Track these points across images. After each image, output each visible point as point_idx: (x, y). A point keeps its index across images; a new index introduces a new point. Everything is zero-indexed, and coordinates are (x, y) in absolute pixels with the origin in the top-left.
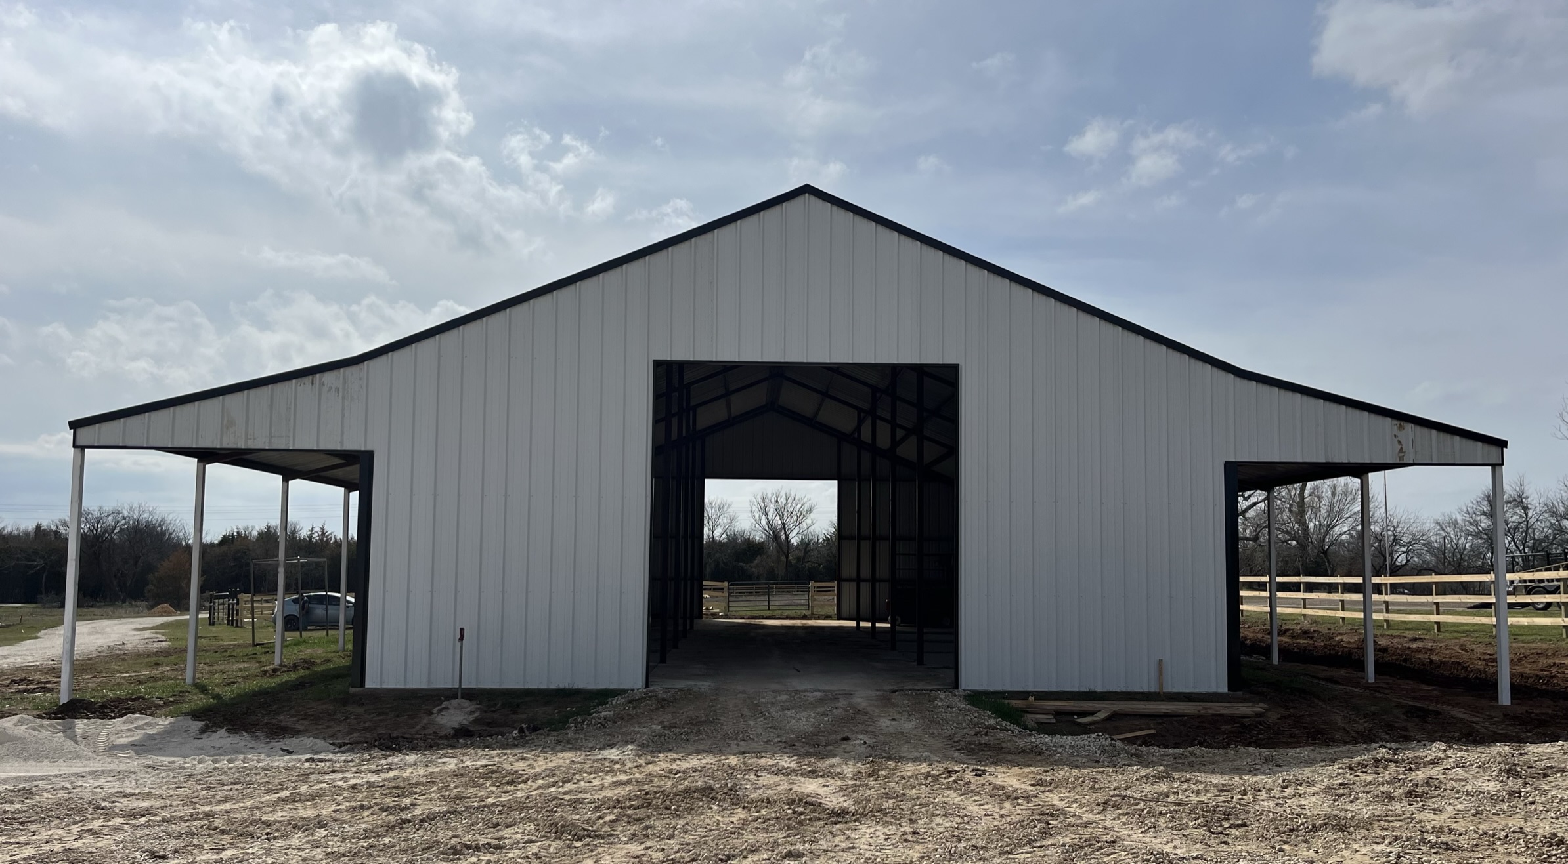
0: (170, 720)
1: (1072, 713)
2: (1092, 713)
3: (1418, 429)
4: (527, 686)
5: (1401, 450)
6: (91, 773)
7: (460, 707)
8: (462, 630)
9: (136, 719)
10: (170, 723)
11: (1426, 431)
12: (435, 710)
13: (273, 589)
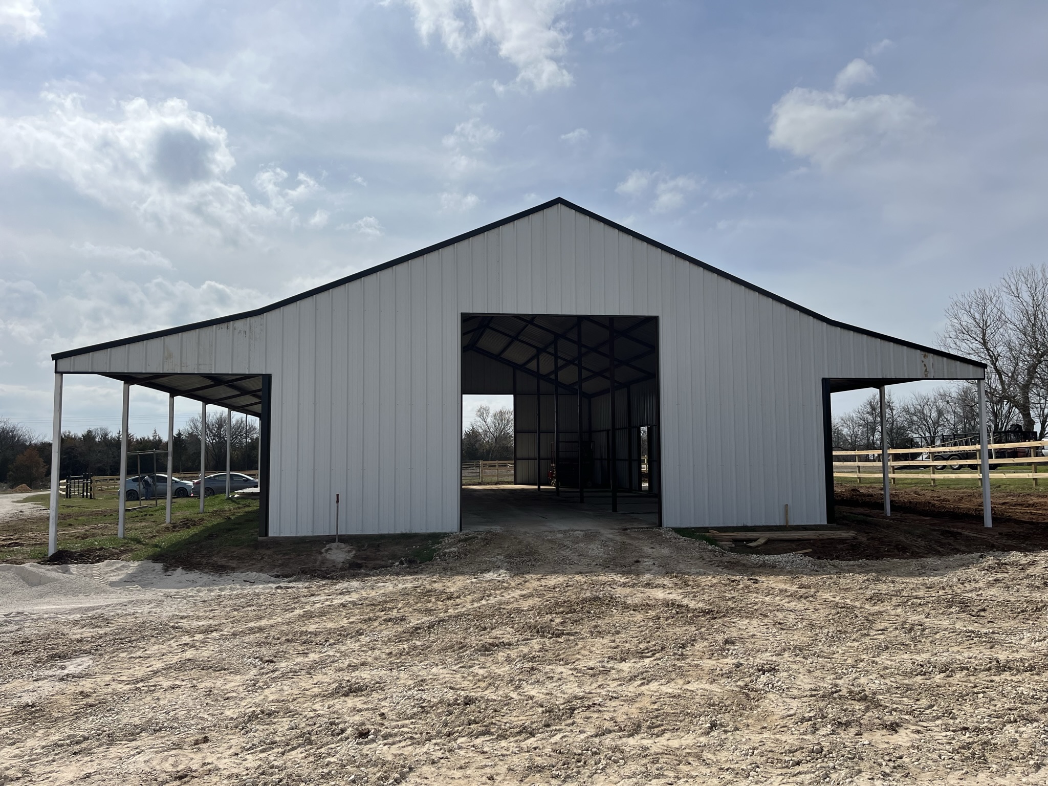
0: (137, 563)
1: (742, 541)
2: (755, 540)
3: (936, 357)
4: (381, 532)
5: (926, 371)
6: (130, 602)
7: (338, 548)
8: (338, 495)
9: (114, 563)
10: (139, 565)
11: (940, 358)
12: (323, 550)
13: (116, 471)
